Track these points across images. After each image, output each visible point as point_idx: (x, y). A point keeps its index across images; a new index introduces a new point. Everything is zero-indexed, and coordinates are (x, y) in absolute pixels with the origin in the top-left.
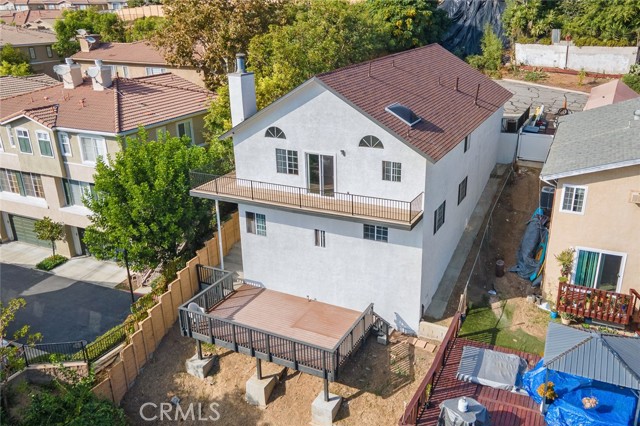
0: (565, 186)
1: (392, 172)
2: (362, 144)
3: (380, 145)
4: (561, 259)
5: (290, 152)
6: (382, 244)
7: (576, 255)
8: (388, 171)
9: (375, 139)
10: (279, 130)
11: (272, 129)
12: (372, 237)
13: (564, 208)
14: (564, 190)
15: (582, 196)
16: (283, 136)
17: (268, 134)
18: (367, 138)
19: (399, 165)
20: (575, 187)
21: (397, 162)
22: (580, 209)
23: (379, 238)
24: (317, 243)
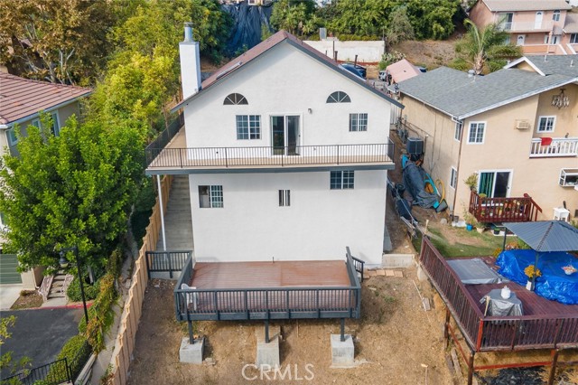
0: (470, 123)
1: (358, 123)
2: (330, 100)
3: (347, 100)
4: (467, 183)
5: (252, 117)
6: (348, 191)
7: (479, 177)
8: (355, 123)
9: (342, 94)
10: (239, 96)
11: (232, 96)
12: (339, 187)
13: (470, 141)
14: (470, 126)
15: (483, 130)
16: (245, 102)
17: (227, 102)
18: (335, 94)
19: (365, 116)
20: (478, 122)
21: (364, 113)
22: (481, 141)
23: (345, 187)
24: (281, 203)
